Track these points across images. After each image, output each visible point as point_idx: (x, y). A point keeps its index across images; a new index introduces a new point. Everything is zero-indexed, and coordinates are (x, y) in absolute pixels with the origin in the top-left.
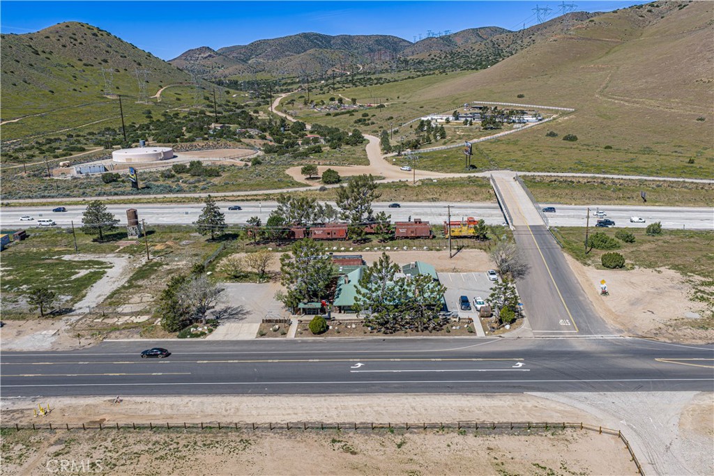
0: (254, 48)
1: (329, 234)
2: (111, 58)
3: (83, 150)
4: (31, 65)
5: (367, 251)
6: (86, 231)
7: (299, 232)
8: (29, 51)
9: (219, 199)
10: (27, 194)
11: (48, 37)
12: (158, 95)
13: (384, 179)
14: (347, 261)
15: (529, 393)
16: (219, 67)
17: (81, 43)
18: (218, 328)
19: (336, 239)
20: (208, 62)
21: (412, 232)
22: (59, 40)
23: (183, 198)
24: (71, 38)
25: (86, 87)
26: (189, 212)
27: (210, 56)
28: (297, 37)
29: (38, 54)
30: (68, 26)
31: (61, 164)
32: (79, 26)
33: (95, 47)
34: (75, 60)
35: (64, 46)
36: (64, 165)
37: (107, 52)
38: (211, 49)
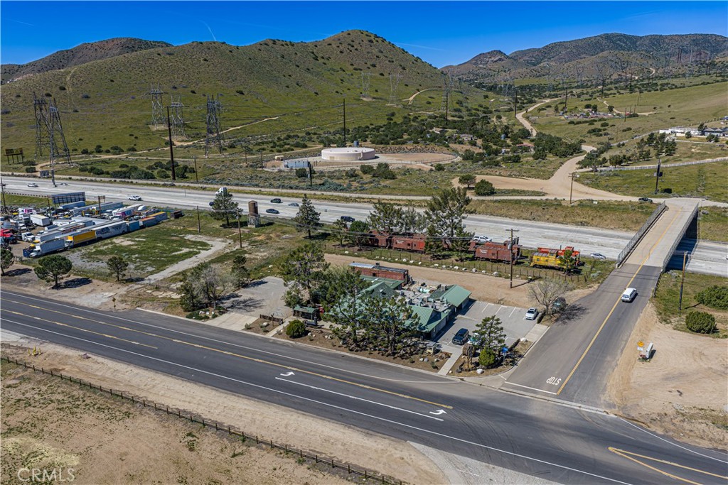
0: (548, 52)
1: (409, 245)
2: (380, 62)
3: (305, 146)
4: (309, 70)
5: (435, 267)
6: (216, 216)
7: (382, 240)
8: (311, 57)
9: (366, 200)
10: (236, 182)
11: (330, 44)
12: (411, 99)
13: (543, 195)
14: (390, 274)
15: (412, 443)
16: (505, 71)
17: (356, 49)
18: (224, 315)
19: (416, 251)
20: (496, 66)
21: (493, 254)
22: (338, 47)
23: (336, 196)
24: (349, 44)
25: (349, 89)
26: (328, 209)
27: (500, 59)
28: (598, 38)
29: (317, 60)
30: (349, 34)
31: (276, 157)
32: (359, 33)
33: (368, 53)
34: (348, 65)
35: (341, 52)
36: (278, 159)
37: (378, 57)
38: (502, 53)
